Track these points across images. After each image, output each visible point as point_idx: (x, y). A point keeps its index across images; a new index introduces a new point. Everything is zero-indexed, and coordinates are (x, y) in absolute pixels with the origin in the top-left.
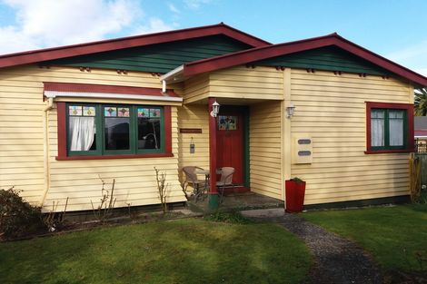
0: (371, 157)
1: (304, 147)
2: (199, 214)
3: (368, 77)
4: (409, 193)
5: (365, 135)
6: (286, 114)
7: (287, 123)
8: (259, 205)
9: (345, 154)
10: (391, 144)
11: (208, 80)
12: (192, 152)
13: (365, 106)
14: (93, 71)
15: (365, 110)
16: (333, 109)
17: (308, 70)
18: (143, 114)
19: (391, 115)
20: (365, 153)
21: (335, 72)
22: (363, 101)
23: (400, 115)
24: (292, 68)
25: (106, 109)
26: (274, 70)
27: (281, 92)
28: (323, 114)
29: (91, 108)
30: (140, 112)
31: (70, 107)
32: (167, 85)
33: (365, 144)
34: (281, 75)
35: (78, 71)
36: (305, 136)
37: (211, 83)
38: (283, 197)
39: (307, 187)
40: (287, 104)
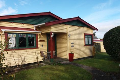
0: (86, 47)
1: (72, 45)
2: (49, 64)
3: (84, 28)
4: (93, 55)
5: (84, 41)
6: (68, 36)
7: (69, 39)
8: (63, 60)
9: (80, 46)
10: (89, 43)
11: (50, 27)
12: (42, 47)
13: (84, 34)
14: (14, 23)
15: (84, 35)
16: (78, 35)
17: (72, 25)
18: (30, 36)
19: (89, 37)
20: (84, 46)
21: (78, 26)
22: (83, 33)
23: (91, 37)
24: (69, 25)
25: (19, 35)
26: (65, 25)
27: (67, 31)
28: (76, 36)
29: (15, 34)
30: (29, 35)
31: (8, 34)
32: (36, 28)
33: (84, 44)
34: (66, 26)
35: (10, 23)
36: (72, 42)
37: (51, 28)
38: (68, 58)
39: (74, 55)
40: (68, 34)
